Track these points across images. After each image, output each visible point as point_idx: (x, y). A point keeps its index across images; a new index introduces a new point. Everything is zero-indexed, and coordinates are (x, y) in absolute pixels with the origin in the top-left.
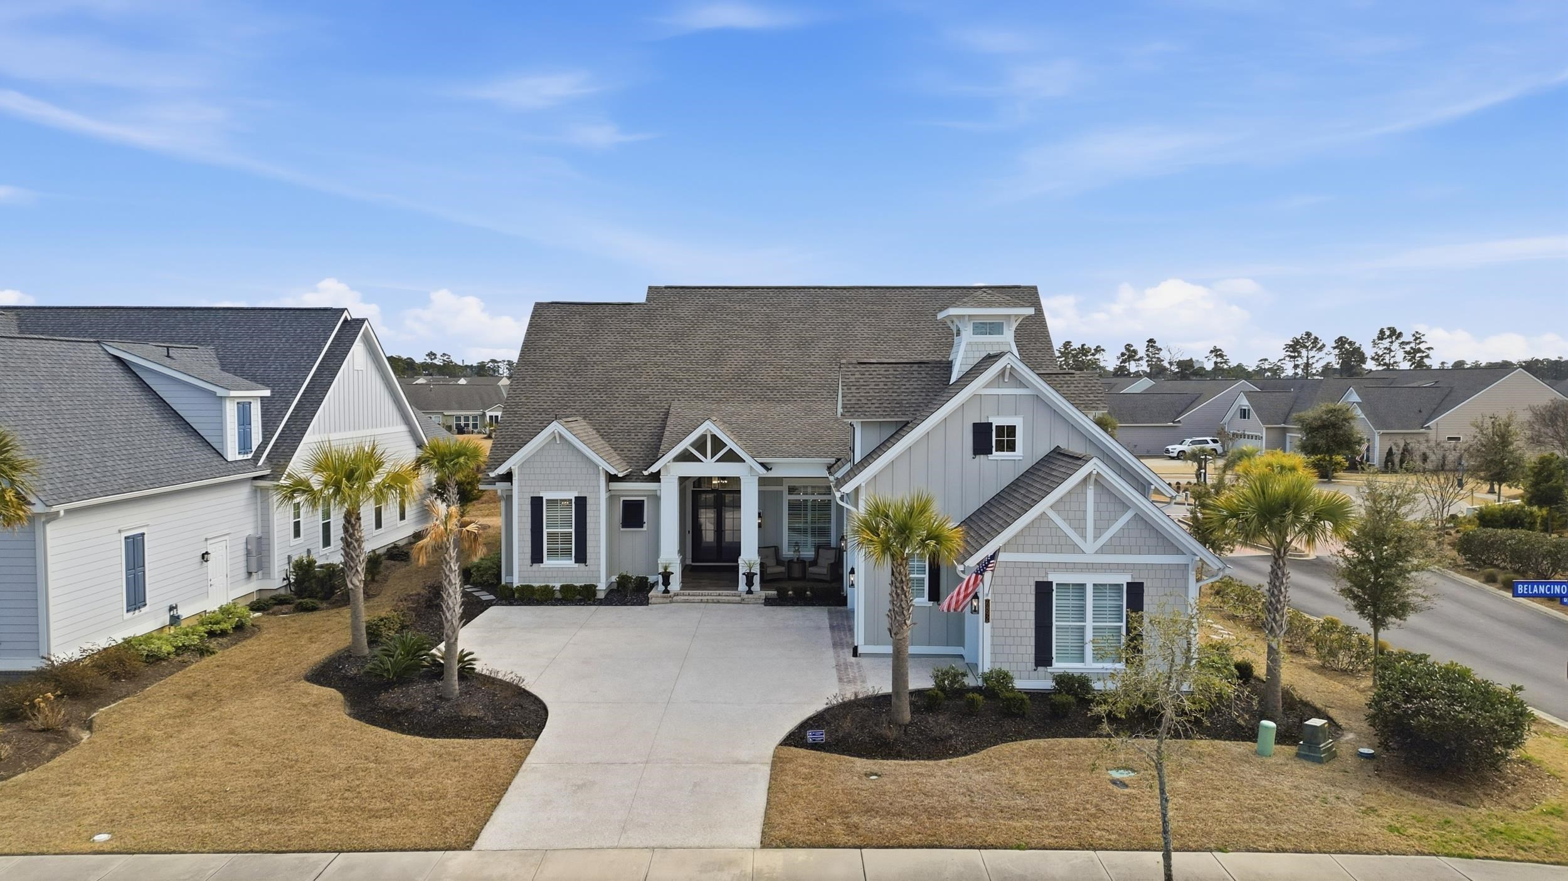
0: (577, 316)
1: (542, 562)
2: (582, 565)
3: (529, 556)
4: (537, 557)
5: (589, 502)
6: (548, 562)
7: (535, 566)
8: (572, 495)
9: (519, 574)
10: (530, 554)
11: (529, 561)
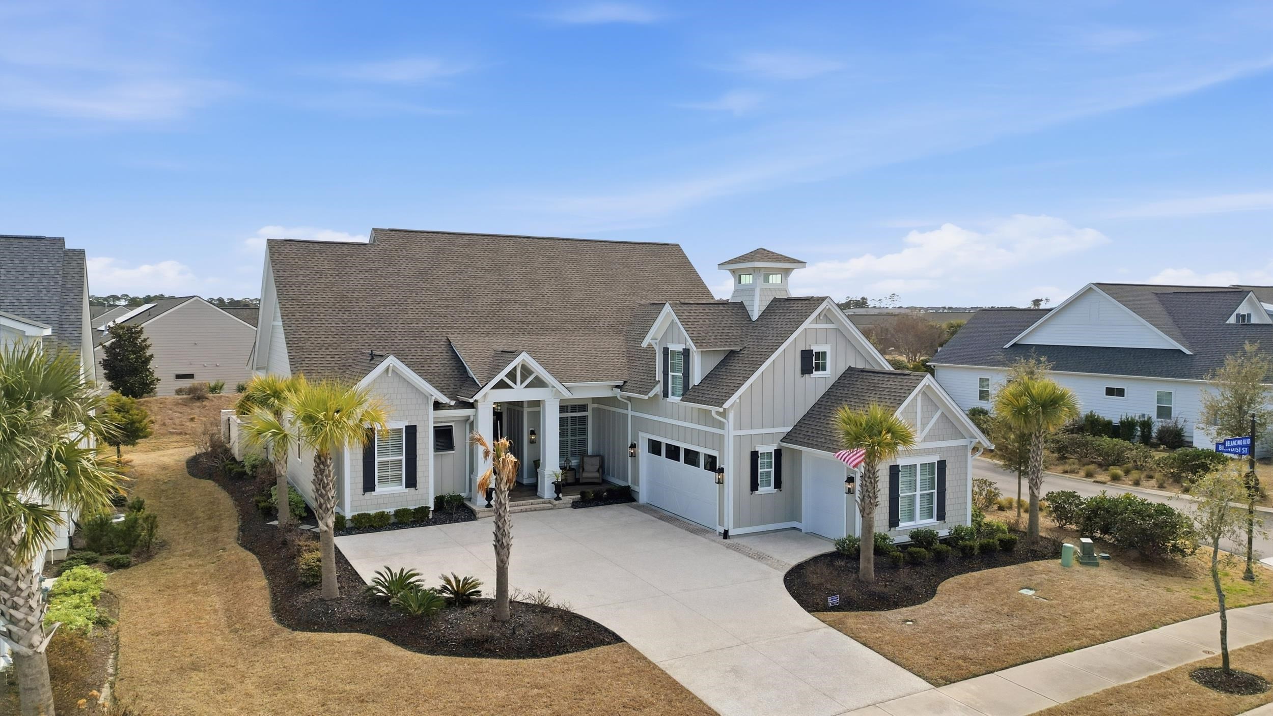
0: (317, 254)
1: (374, 491)
2: (413, 489)
3: (361, 485)
4: (369, 485)
5: (419, 430)
6: (380, 489)
7: (368, 494)
8: (402, 425)
9: (351, 504)
10: (362, 484)
11: (361, 491)
